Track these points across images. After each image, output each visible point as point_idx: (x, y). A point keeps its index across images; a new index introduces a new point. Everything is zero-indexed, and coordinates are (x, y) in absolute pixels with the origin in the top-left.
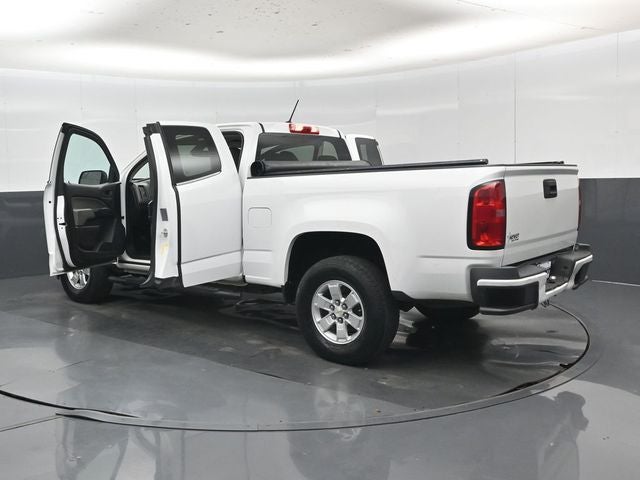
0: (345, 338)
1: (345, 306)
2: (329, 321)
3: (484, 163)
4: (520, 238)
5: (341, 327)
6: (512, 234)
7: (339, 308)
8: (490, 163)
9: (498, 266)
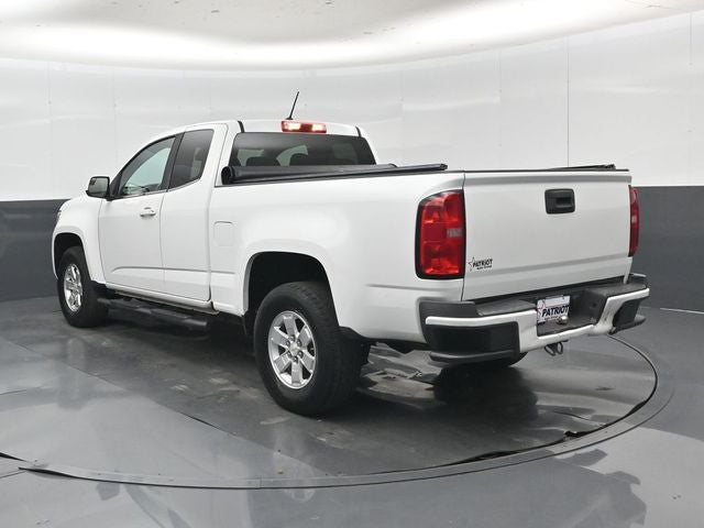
0: (299, 382)
1: (300, 343)
2: (286, 360)
3: (441, 169)
4: (495, 265)
5: (296, 368)
6: (477, 260)
7: (295, 345)
8: (449, 169)
9: (457, 299)
